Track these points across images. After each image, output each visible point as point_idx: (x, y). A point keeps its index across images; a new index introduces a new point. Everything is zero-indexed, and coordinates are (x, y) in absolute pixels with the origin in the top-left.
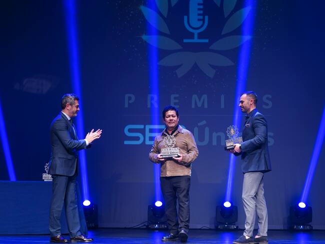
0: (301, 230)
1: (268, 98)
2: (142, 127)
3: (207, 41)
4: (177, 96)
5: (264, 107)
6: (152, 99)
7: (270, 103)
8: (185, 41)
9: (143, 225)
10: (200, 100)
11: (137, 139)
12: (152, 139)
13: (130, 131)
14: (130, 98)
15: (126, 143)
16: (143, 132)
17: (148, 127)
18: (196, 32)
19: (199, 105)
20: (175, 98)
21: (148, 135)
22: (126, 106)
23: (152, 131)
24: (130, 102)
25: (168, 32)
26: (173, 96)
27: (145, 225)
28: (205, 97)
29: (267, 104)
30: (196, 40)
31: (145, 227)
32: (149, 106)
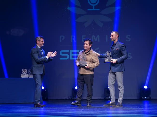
0: (146, 99)
1: (128, 37)
2: (68, 51)
3: (99, 10)
4: (85, 36)
5: (127, 40)
6: (73, 37)
7: (130, 39)
8: (88, 10)
9: (69, 98)
10: (96, 38)
11: (66, 57)
12: (73, 57)
13: (63, 53)
14: (62, 38)
15: (61, 59)
16: (69, 53)
17: (71, 51)
18: (94, 5)
19: (96, 40)
20: (84, 37)
21: (71, 55)
22: (61, 41)
23: (73, 53)
24: (62, 39)
25: (80, 6)
26: (83, 36)
27: (70, 98)
28: (98, 36)
29: (128, 40)
30: (94, 9)
31: (70, 99)
32: (71, 41)
